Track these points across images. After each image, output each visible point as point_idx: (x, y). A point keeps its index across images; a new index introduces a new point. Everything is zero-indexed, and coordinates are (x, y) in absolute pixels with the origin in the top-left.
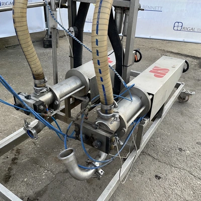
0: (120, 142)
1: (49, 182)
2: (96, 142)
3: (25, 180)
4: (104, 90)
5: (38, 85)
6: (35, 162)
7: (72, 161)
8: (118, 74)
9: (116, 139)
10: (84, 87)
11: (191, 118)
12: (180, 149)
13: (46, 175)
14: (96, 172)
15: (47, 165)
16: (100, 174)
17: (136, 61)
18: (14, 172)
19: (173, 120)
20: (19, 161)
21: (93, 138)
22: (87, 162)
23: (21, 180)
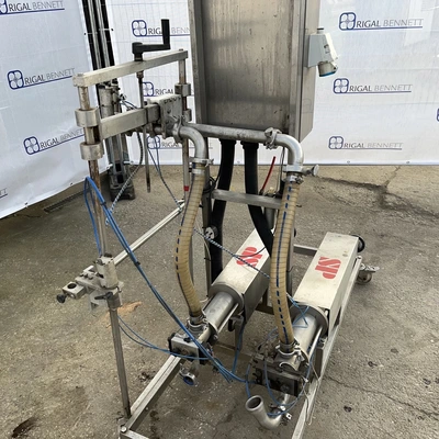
6: (181, 412)
7: (262, 410)
11: (379, 309)
12: (371, 364)
13: (203, 429)
14: (284, 416)
15: (199, 415)
16: (288, 419)
18: (160, 431)
19: (353, 317)
20: (160, 416)
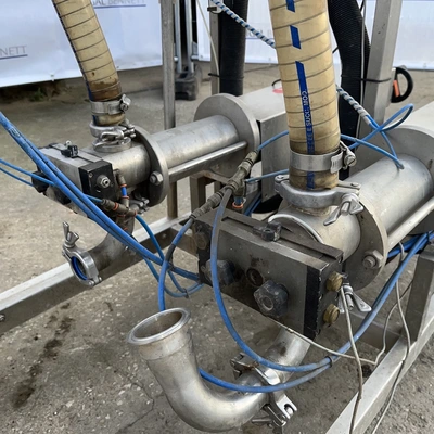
0: (360, 302)
1: (131, 420)
2: (266, 286)
3: (69, 405)
4: (303, 87)
5: (102, 119)
6: (103, 355)
7: (174, 354)
8: (348, 97)
9: (345, 290)
10: (242, 145)
13: (127, 396)
14: (269, 403)
15: (133, 368)
16: (280, 414)
17: (395, 99)
18: (43, 378)
21: (257, 274)
22: (237, 367)
23: (58, 403)
